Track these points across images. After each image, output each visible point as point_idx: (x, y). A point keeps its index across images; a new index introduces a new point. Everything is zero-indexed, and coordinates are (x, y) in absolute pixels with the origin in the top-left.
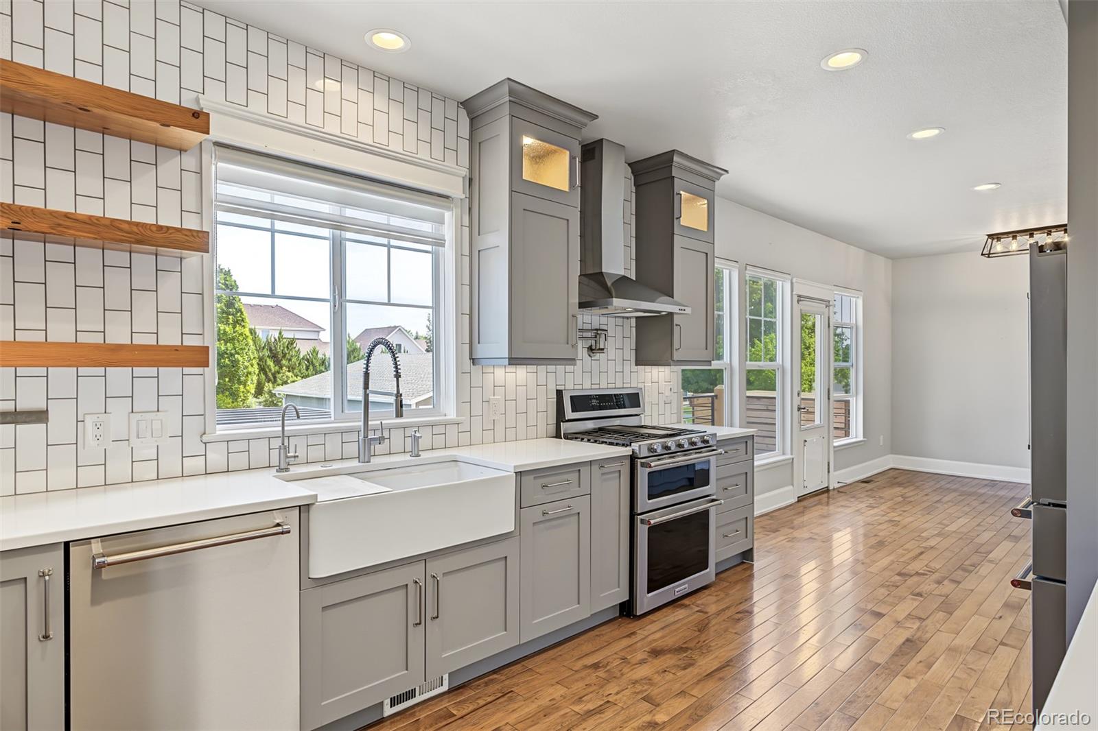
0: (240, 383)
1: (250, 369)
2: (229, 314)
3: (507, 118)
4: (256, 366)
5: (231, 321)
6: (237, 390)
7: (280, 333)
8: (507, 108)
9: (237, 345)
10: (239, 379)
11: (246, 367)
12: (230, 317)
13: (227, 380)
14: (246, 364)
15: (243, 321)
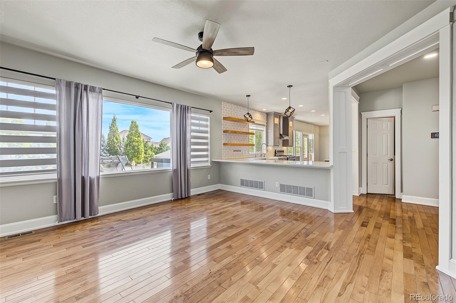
0: (140, 154)
1: (142, 150)
2: (136, 134)
3: (273, 116)
4: (144, 149)
5: (137, 136)
6: (139, 156)
7: (143, 140)
8: (273, 115)
9: (139, 143)
10: (139, 153)
11: (141, 150)
12: (137, 135)
13: (136, 153)
14: (141, 149)
15: (140, 136)
